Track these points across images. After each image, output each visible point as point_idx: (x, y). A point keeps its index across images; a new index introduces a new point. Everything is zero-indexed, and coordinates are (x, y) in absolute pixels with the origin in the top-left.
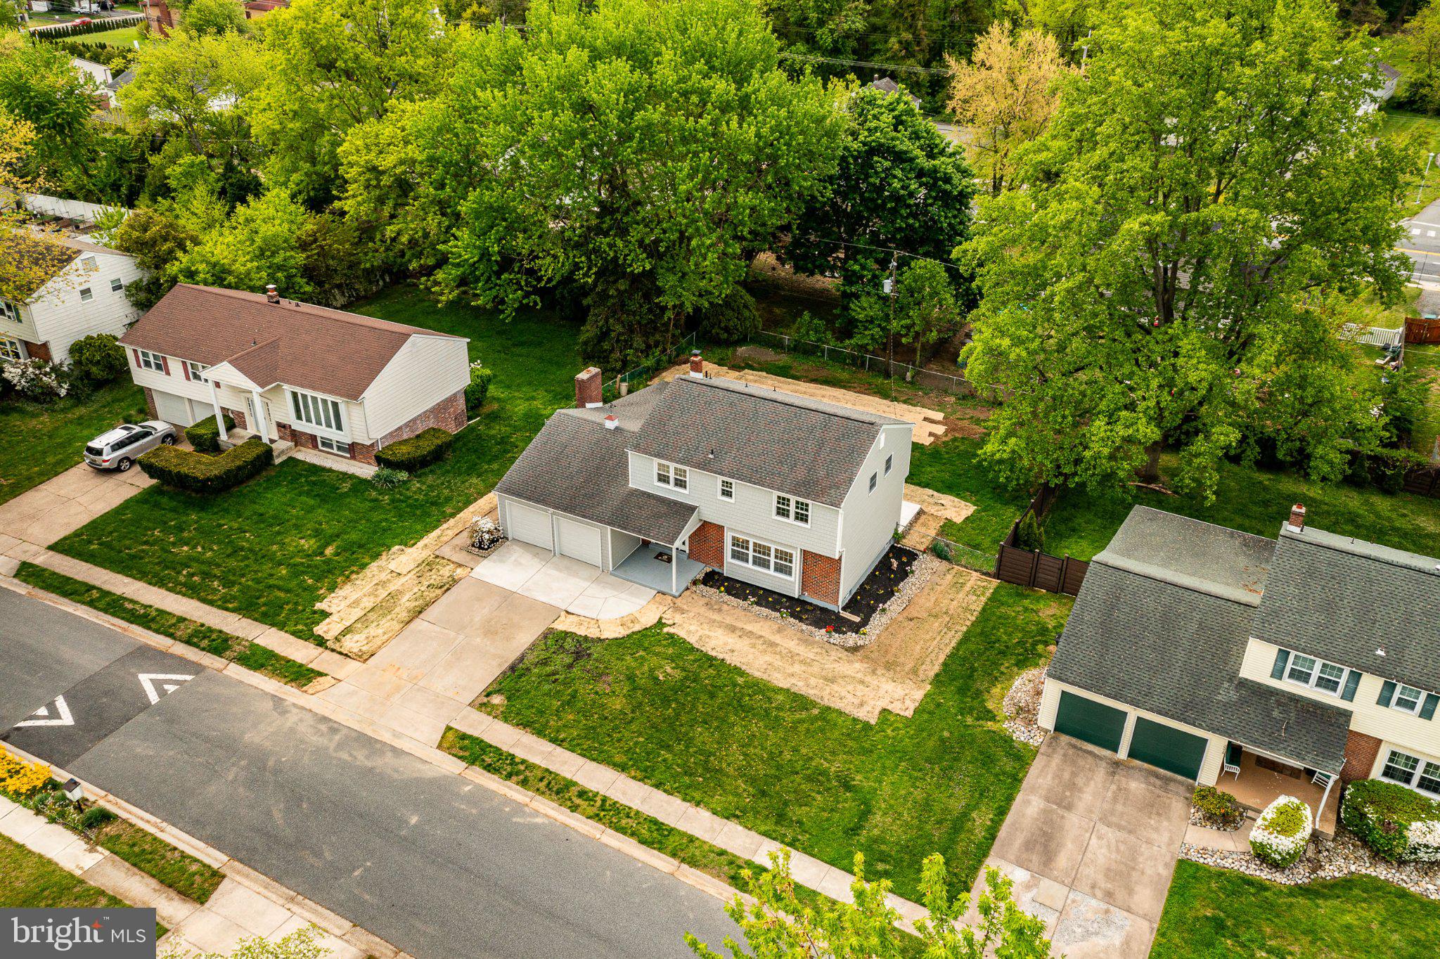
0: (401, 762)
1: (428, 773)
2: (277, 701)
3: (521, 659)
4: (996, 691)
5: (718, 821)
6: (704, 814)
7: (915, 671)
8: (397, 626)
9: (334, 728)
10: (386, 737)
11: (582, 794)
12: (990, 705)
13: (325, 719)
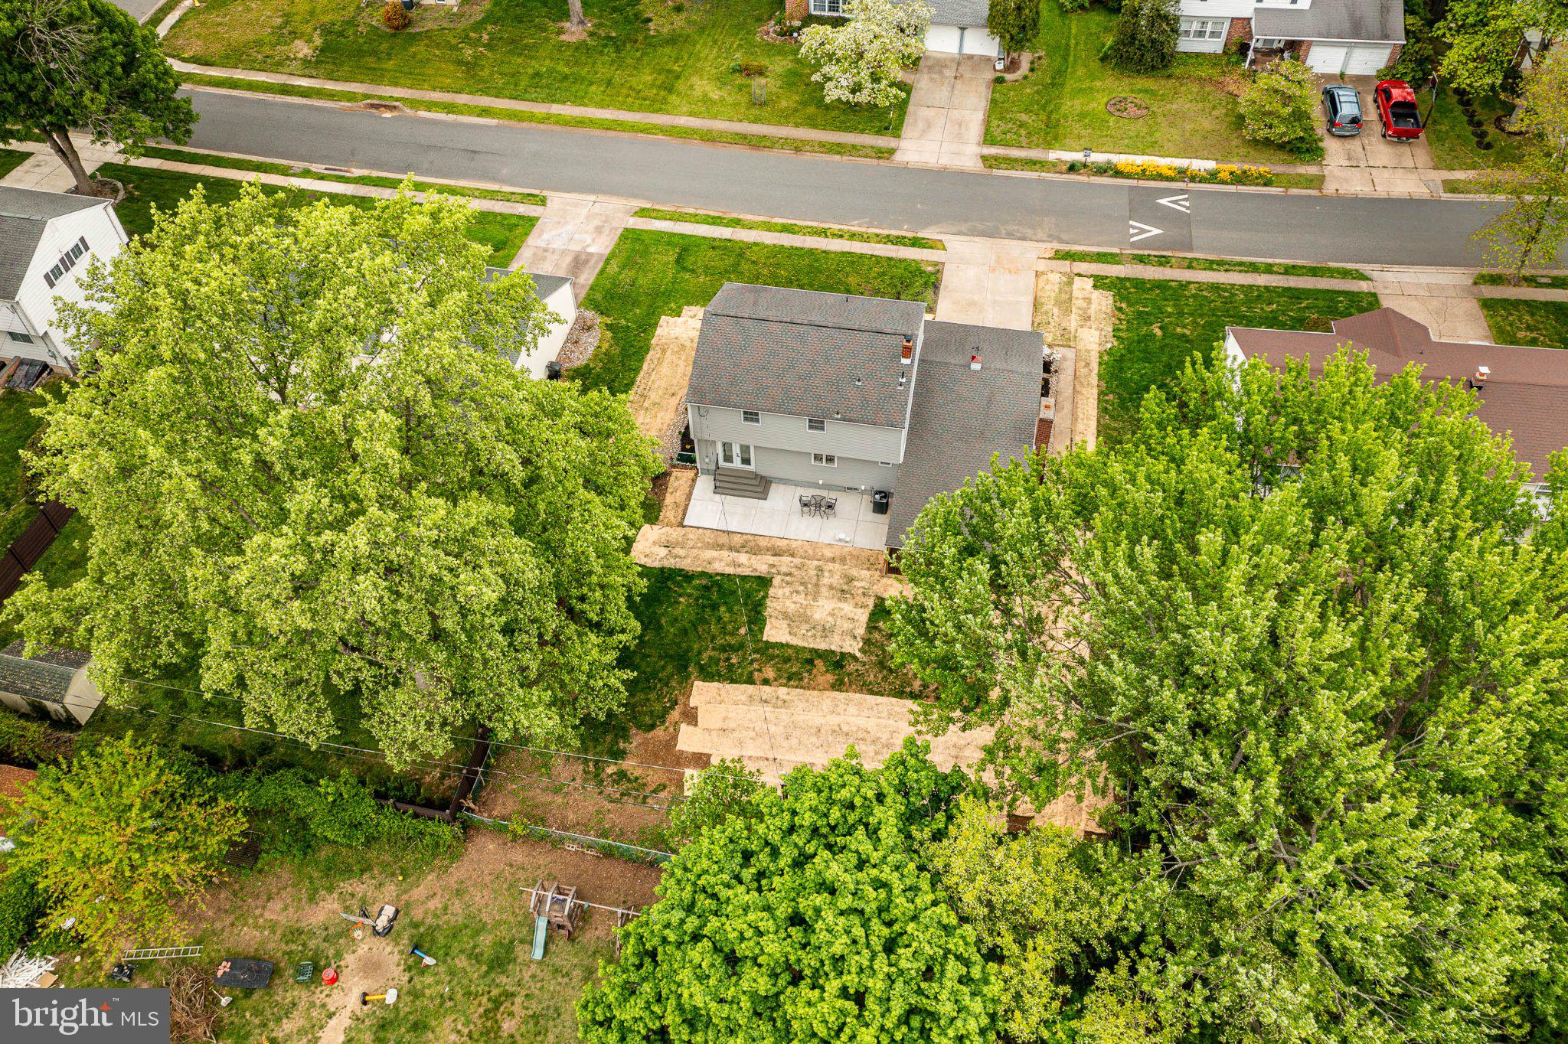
0: (954, 229)
1: (933, 228)
2: (1061, 241)
3: (936, 293)
4: (605, 346)
5: (759, 240)
6: (768, 241)
7: (664, 351)
8: (1039, 293)
9: (1010, 235)
10: (977, 239)
11: (841, 236)
12: (609, 334)
13: (1023, 239)
